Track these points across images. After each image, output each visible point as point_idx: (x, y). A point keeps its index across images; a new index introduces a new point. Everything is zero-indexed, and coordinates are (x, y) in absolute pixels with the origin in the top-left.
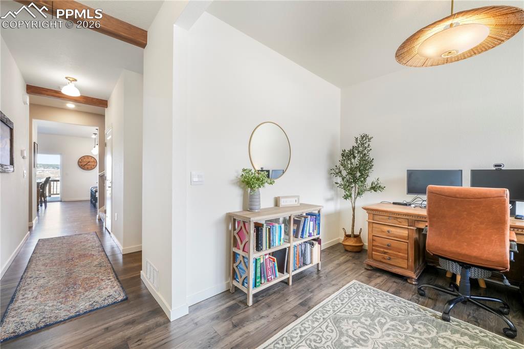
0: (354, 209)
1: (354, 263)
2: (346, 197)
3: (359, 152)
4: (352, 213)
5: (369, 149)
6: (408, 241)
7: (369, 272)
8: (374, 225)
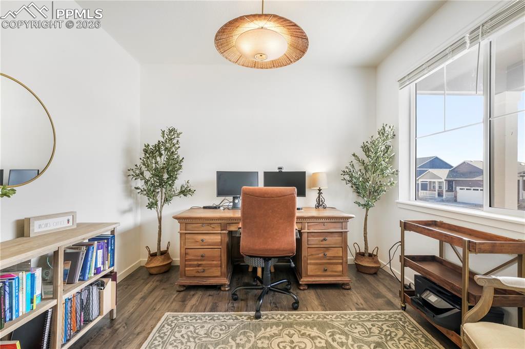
0: (160, 219)
1: (163, 289)
2: (150, 206)
3: (166, 148)
4: (158, 224)
5: (177, 146)
6: (220, 247)
7: (182, 294)
8: (187, 236)
